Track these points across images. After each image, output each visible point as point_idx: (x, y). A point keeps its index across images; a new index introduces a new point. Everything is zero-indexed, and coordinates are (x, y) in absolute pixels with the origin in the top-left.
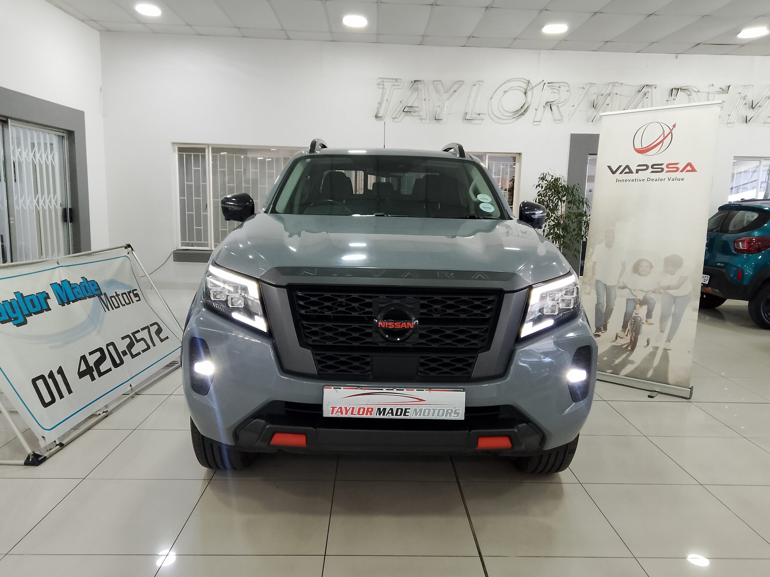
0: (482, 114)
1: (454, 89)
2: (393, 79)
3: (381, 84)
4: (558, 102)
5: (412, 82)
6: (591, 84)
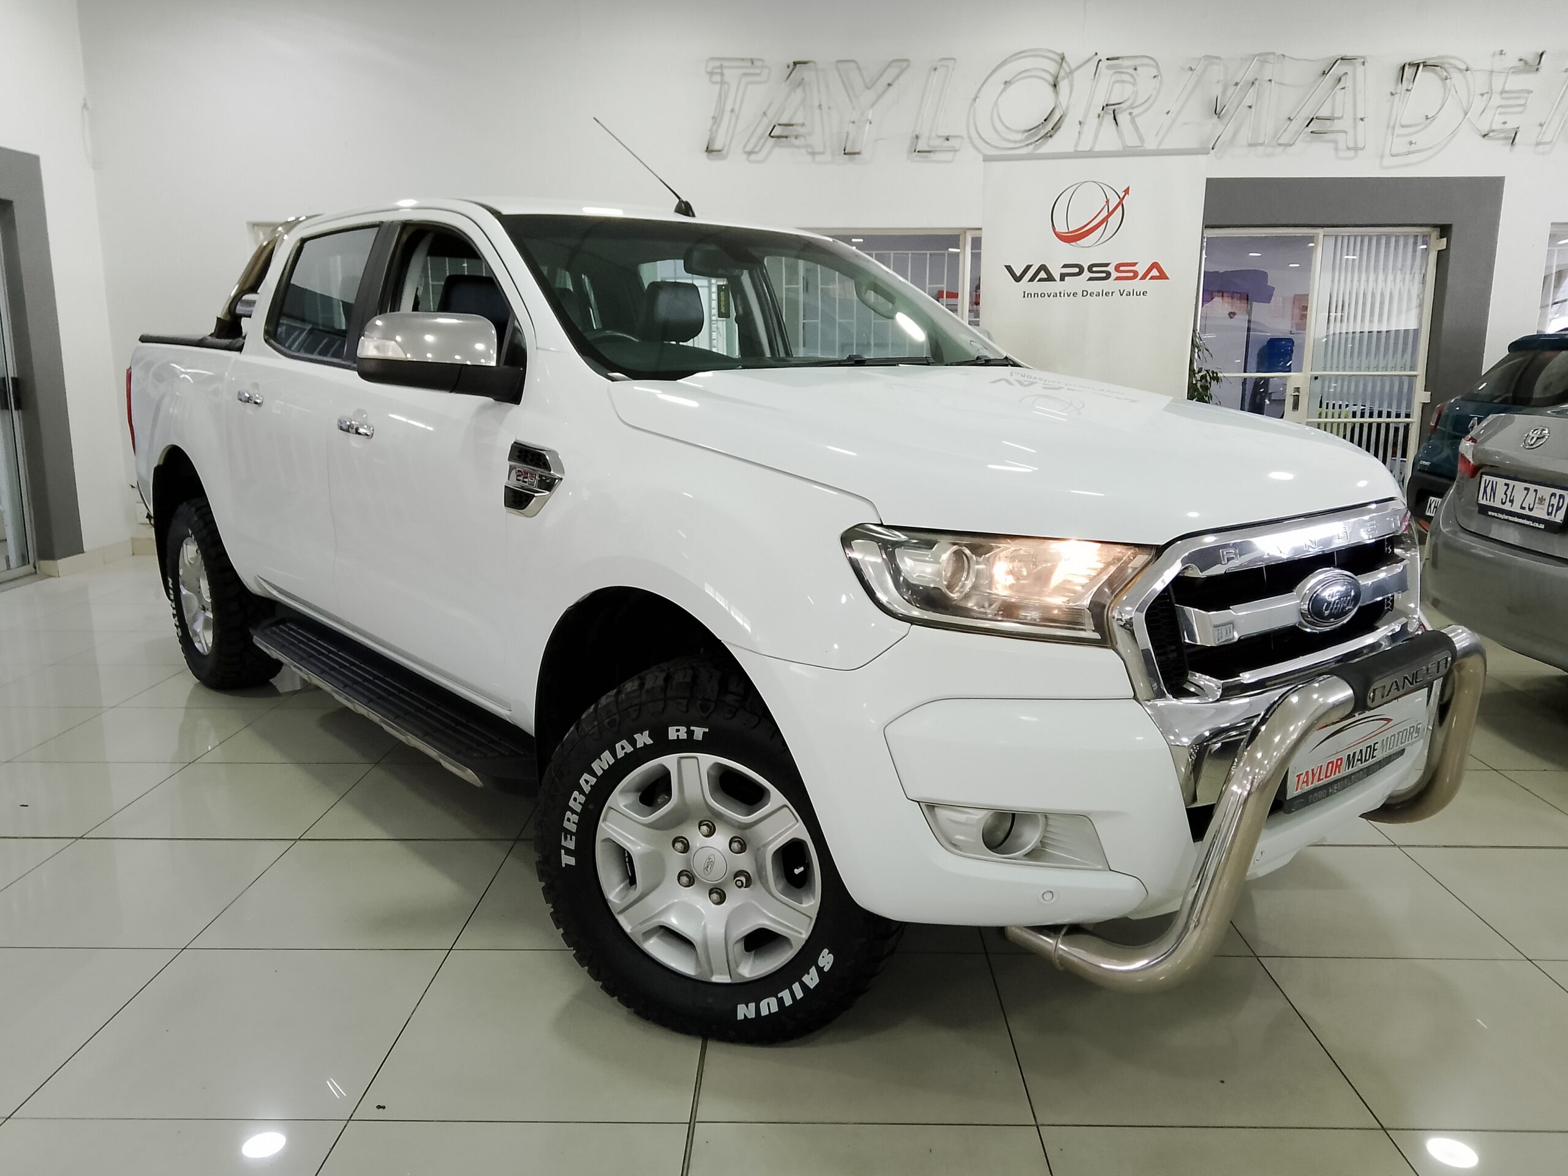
0: (955, 137)
1: (889, 81)
2: (743, 59)
3: (717, 73)
4: (1132, 104)
5: (788, 67)
6: (1210, 59)
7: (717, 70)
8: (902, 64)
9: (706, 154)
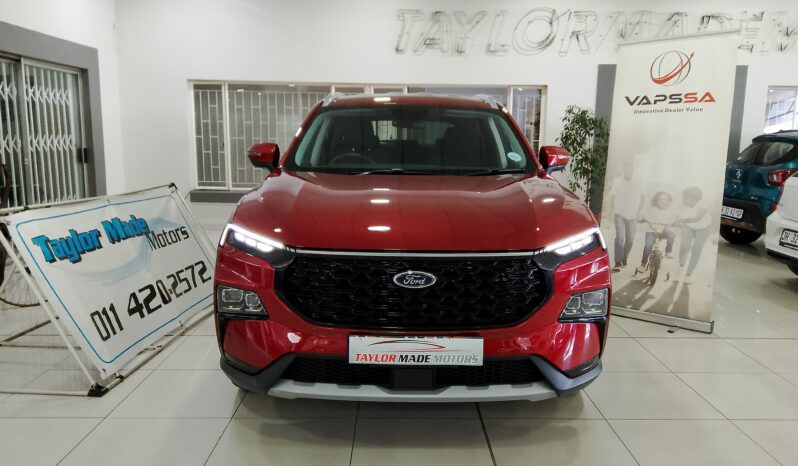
0: (506, 45)
1: (478, 21)
2: (413, 10)
3: (402, 16)
4: (585, 31)
5: (433, 14)
6: (620, 13)
7: (401, 14)
8: (483, 14)
9: (394, 52)
